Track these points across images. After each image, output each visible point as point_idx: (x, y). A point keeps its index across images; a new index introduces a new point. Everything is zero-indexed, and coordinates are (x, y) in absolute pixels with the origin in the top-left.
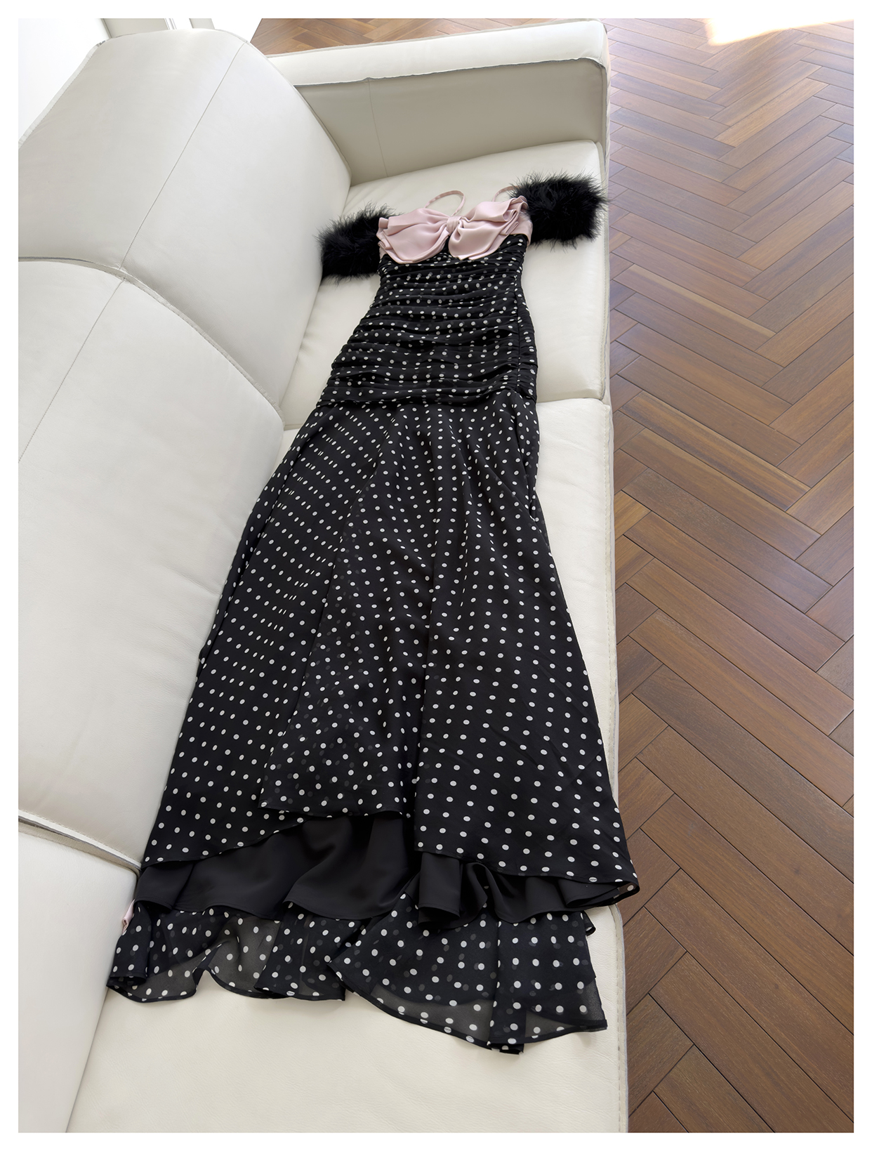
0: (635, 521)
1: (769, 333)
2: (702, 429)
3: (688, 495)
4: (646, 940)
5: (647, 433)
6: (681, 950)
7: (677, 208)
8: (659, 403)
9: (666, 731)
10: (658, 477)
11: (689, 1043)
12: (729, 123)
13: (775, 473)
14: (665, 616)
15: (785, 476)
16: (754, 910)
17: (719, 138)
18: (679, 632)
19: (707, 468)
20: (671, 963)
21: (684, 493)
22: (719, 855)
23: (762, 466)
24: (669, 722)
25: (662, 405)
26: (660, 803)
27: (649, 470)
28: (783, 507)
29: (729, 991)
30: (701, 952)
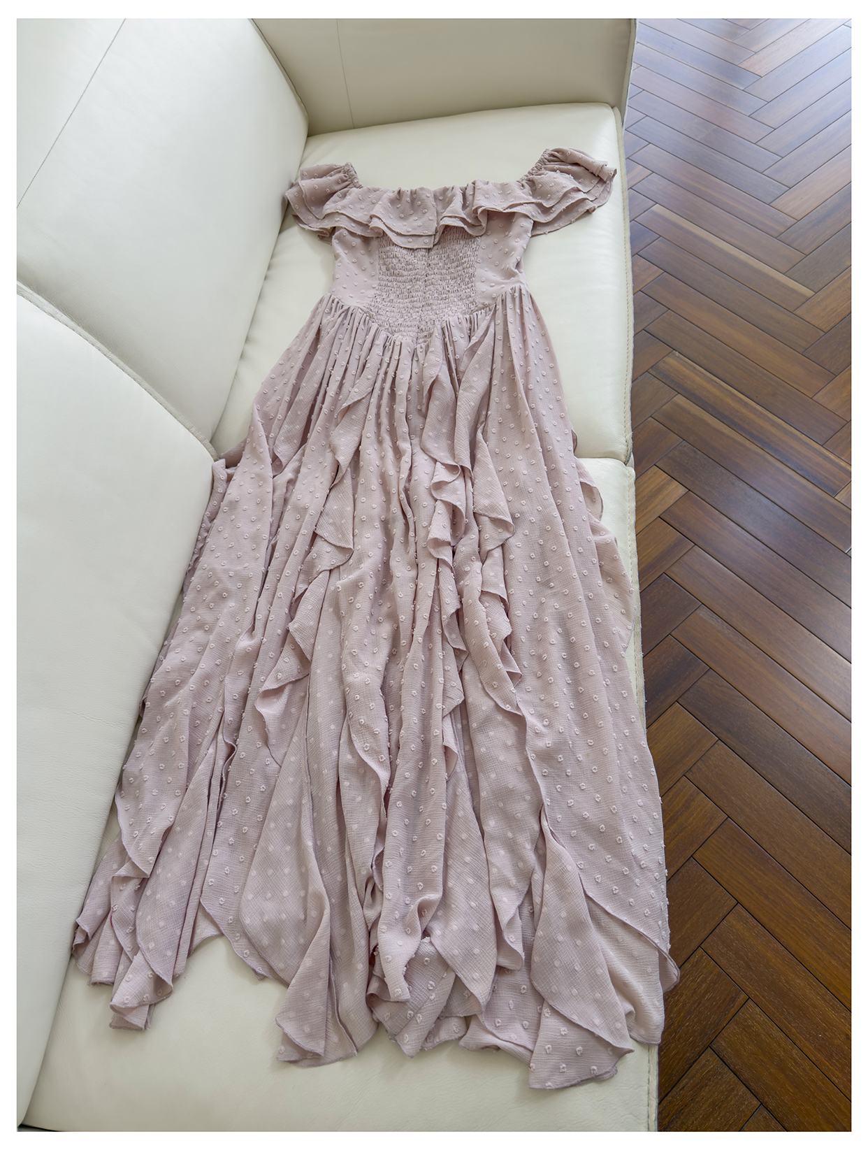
0: (672, 502)
1: (808, 292)
2: (740, 398)
3: (729, 474)
4: (704, 985)
5: (680, 400)
6: (743, 996)
7: (702, 142)
8: (691, 366)
9: (716, 745)
10: (695, 452)
11: (755, 1102)
12: (755, 49)
13: (820, 453)
14: (710, 613)
15: (832, 457)
16: (820, 950)
17: (744, 65)
18: (726, 632)
19: (747, 443)
20: (733, 1011)
21: (724, 471)
22: (779, 888)
23: (808, 444)
24: (719, 735)
25: (695, 368)
26: (712, 828)
27: (685, 443)
28: (834, 492)
29: (797, 1042)
30: (764, 997)
